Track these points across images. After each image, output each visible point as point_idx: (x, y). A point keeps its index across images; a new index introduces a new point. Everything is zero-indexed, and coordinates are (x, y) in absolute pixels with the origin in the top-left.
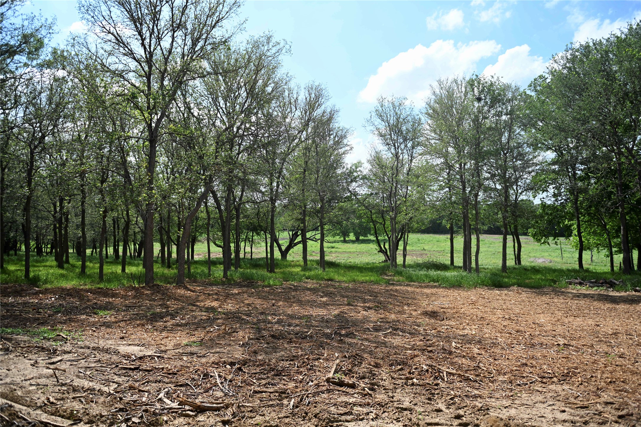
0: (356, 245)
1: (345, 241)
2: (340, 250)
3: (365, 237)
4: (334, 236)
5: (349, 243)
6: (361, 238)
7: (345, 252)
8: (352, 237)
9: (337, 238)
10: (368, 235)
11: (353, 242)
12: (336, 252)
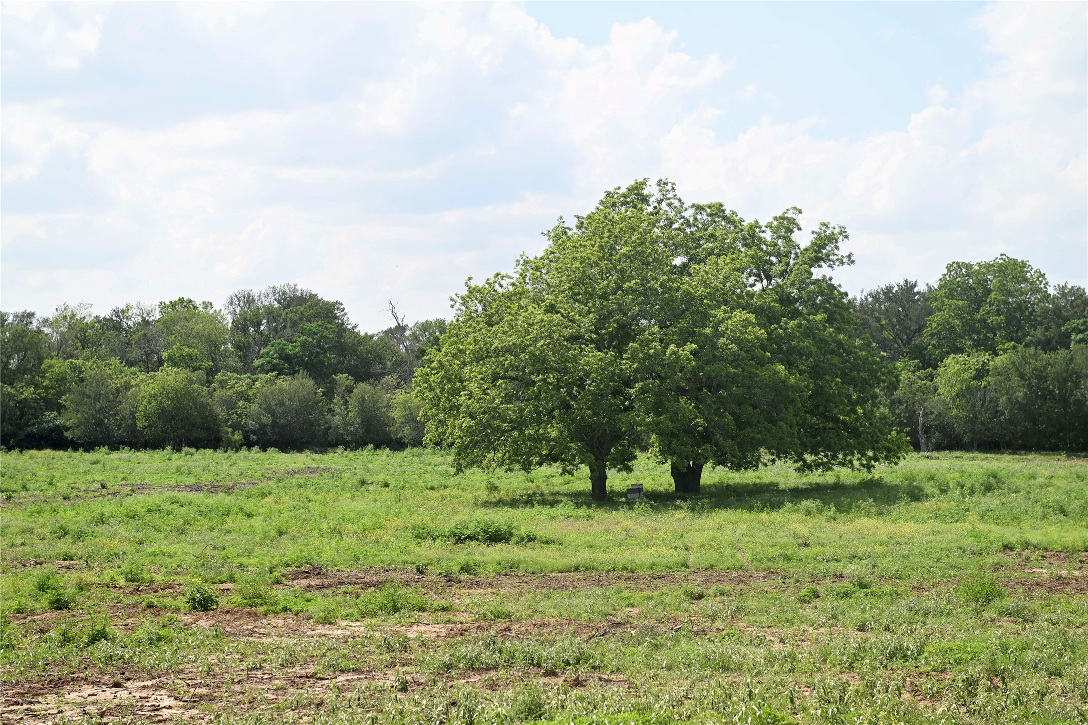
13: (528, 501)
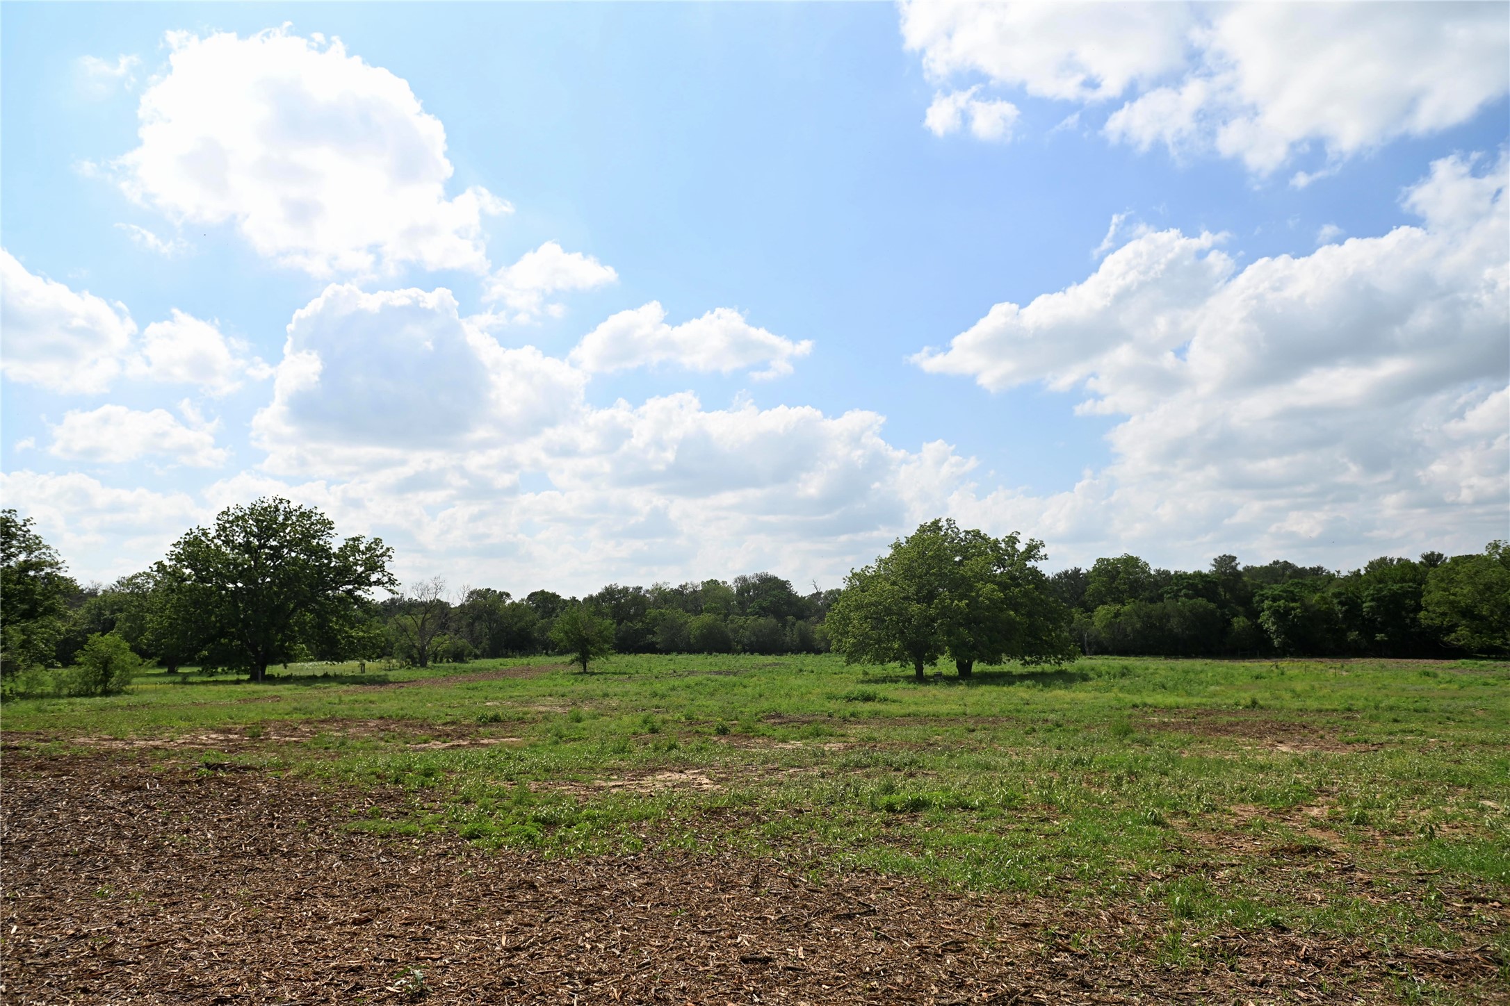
0: (959, 690)
1: (920, 678)
2: (894, 709)
3: (990, 663)
4: (880, 659)
5: (936, 683)
6: (977, 667)
7: (914, 716)
8: (946, 665)
9: (893, 667)
10: (1004, 658)
11: (951, 680)
12: (875, 715)
13: (884, 680)
